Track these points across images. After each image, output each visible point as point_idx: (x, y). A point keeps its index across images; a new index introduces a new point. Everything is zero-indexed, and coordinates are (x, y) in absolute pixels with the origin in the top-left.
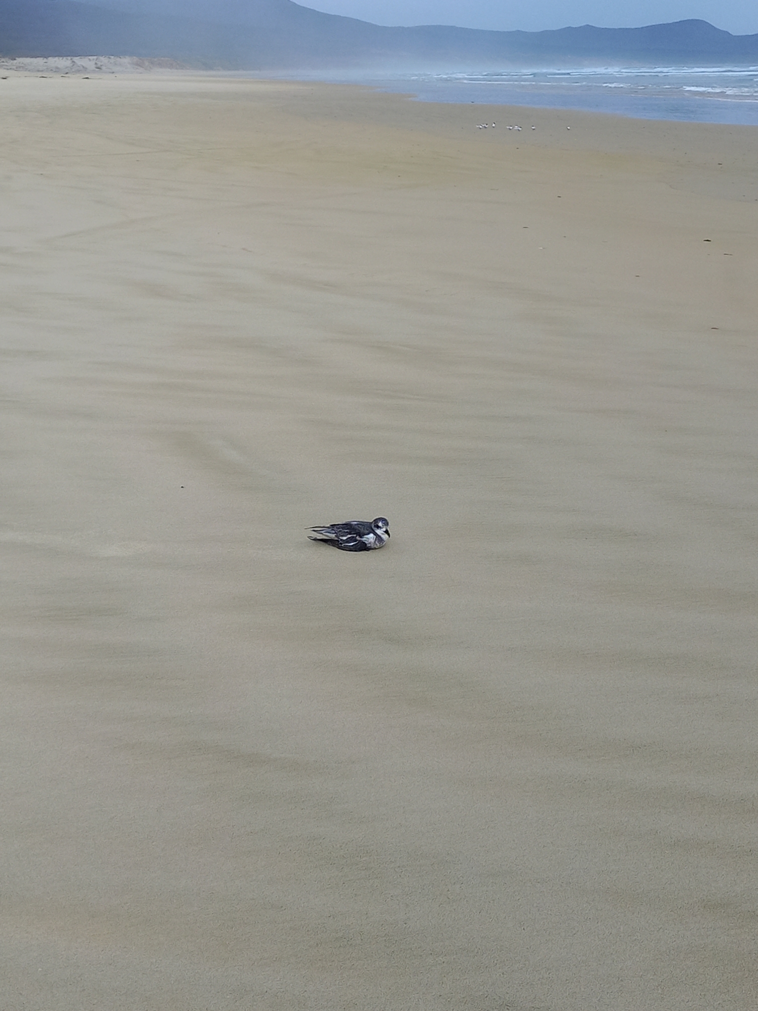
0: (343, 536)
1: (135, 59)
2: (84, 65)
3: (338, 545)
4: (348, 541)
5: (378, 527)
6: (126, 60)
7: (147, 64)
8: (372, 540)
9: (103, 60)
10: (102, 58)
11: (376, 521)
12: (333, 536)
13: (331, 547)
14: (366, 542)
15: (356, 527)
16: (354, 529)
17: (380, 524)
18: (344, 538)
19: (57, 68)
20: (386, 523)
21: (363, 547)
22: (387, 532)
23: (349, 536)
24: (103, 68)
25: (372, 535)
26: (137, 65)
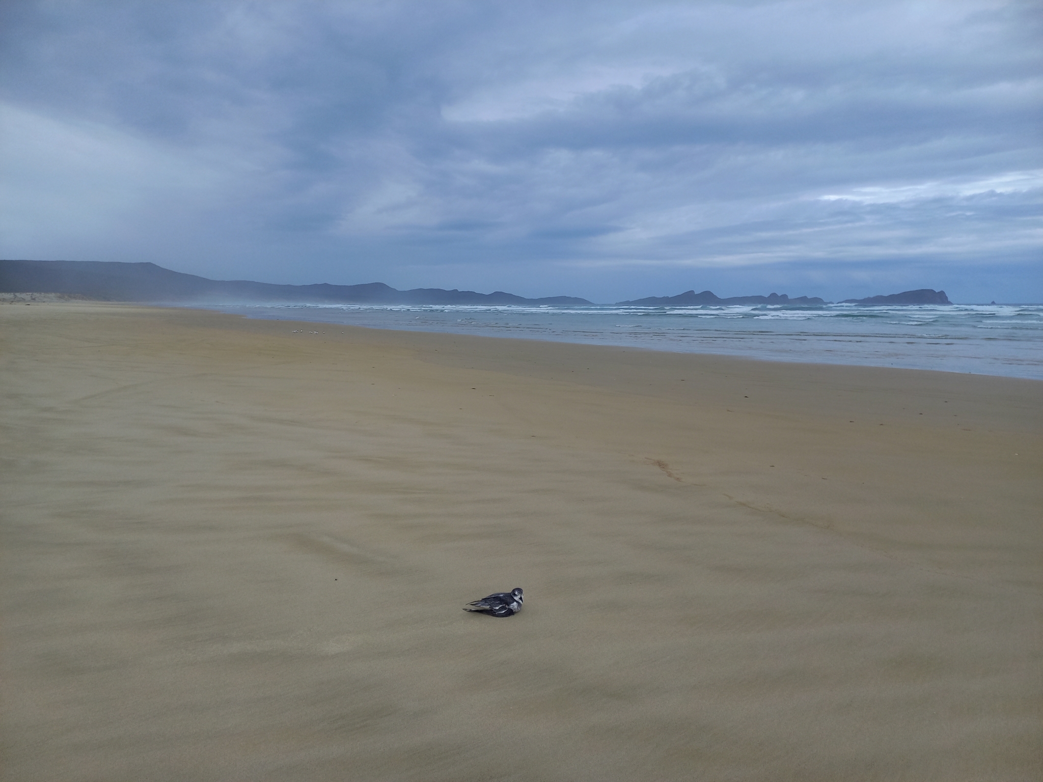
0: (495, 607)
1: (59, 294)
2: (23, 297)
3: (492, 613)
4: (501, 609)
5: (515, 595)
6: (52, 295)
7: (66, 297)
8: (516, 607)
9: (36, 295)
10: (35, 294)
11: (514, 591)
12: (488, 607)
13: (487, 616)
14: (513, 609)
15: (504, 598)
16: (503, 600)
17: (516, 593)
18: (497, 608)
19: (4, 299)
20: (520, 591)
21: (511, 613)
22: (521, 598)
23: (501, 606)
24: (36, 299)
25: (515, 603)
26: (60, 297)
